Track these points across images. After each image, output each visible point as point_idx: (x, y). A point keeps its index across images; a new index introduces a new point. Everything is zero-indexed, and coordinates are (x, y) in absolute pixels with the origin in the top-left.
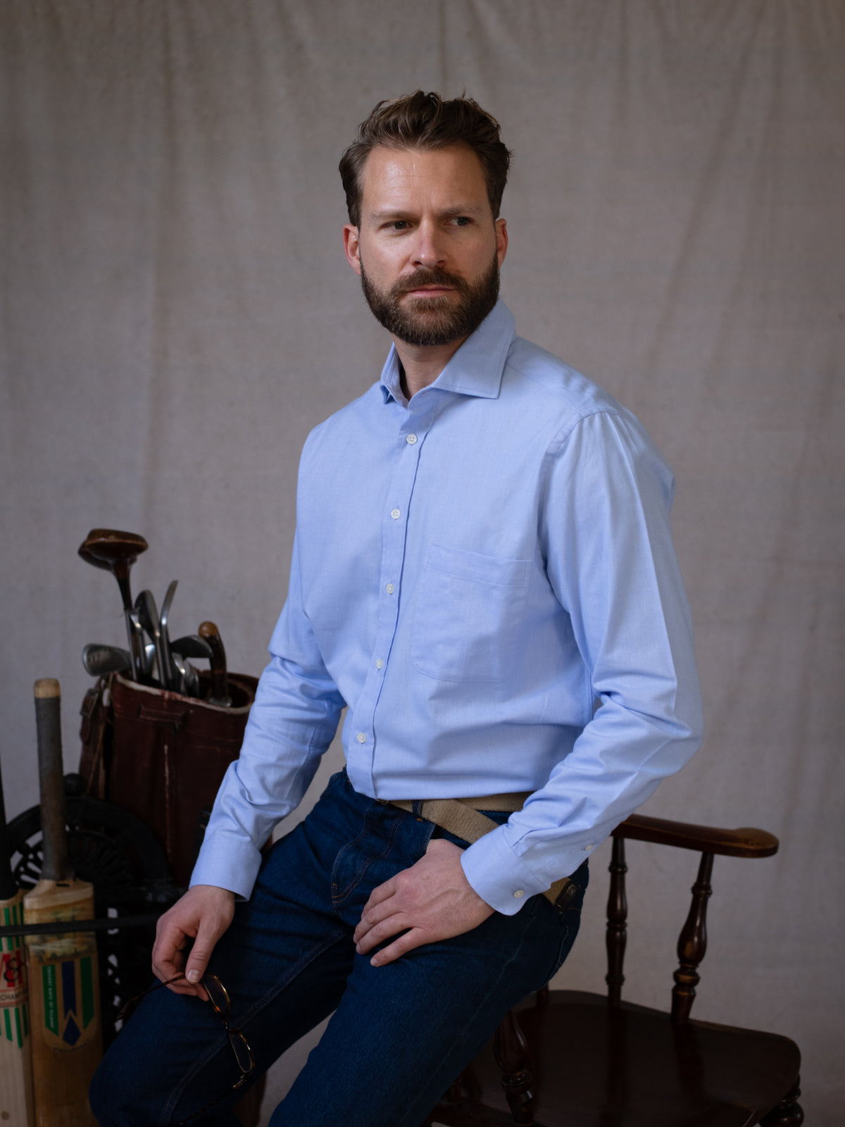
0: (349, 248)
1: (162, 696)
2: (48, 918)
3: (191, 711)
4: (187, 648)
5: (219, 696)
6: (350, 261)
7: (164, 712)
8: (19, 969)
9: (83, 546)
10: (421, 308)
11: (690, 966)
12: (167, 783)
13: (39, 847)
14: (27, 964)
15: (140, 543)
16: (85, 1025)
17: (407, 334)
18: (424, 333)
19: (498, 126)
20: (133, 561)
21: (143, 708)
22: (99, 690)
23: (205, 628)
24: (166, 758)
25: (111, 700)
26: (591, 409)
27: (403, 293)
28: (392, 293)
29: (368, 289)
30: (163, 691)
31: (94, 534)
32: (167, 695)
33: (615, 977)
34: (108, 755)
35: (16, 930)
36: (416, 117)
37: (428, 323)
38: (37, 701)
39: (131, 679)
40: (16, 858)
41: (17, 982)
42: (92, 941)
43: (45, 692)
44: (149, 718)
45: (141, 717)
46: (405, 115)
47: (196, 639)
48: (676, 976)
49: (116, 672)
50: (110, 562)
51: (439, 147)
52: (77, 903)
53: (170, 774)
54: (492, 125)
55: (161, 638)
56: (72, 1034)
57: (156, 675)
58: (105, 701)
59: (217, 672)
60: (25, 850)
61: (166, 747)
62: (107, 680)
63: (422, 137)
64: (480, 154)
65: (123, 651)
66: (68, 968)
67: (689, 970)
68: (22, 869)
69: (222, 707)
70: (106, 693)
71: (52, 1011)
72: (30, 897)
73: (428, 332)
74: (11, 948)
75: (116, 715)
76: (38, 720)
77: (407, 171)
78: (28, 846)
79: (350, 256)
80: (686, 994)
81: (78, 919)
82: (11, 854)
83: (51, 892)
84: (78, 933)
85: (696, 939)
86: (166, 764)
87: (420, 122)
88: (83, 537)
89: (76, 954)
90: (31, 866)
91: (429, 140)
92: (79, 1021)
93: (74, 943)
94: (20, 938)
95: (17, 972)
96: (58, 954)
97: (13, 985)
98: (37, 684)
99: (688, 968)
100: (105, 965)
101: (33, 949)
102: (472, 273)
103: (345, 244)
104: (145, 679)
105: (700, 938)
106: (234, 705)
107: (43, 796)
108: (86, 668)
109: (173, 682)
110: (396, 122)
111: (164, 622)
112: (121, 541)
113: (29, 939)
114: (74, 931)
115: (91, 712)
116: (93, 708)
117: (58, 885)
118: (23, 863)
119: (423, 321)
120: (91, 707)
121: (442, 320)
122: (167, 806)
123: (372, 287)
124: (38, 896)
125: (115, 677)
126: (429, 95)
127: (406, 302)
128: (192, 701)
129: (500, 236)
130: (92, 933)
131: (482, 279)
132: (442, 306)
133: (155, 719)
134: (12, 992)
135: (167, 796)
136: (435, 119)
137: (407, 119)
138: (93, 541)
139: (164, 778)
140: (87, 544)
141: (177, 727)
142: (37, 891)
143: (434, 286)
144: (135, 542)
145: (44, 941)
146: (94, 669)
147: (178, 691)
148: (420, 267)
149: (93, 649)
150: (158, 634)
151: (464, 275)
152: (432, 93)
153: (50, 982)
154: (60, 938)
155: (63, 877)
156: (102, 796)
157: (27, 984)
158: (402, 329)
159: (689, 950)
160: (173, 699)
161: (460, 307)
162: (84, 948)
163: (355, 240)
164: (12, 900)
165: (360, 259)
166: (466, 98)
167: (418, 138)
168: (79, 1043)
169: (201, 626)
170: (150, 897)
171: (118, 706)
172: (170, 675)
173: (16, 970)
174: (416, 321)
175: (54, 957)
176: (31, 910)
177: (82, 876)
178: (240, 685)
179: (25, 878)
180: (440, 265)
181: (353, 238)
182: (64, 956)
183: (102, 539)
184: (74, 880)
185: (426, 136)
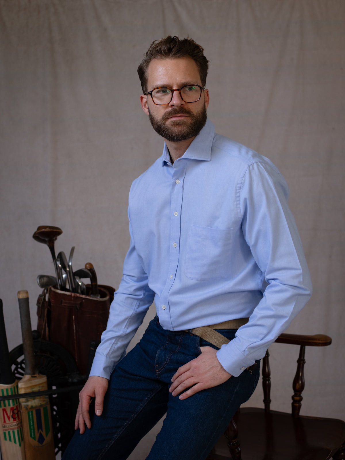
0: (143, 105)
1: (71, 295)
2: (29, 391)
3: (84, 301)
4: (81, 274)
5: (94, 294)
6: (144, 110)
7: (72, 302)
8: (17, 413)
9: (35, 233)
10: (175, 125)
11: (299, 393)
12: (75, 332)
13: (22, 362)
14: (21, 411)
15: (59, 231)
16: (47, 435)
17: (169, 136)
18: (177, 135)
19: (203, 49)
20: (56, 239)
21: (63, 301)
22: (44, 294)
23: (88, 266)
24: (74, 321)
25: (49, 299)
26: (252, 161)
27: (167, 119)
28: (162, 119)
29: (152, 119)
30: (71, 293)
31: (40, 228)
32: (73, 294)
33: (267, 400)
34: (49, 322)
35: (16, 396)
36: (168, 46)
37: (178, 130)
38: (19, 300)
39: (57, 289)
40: (13, 367)
41: (17, 419)
42: (48, 400)
43: (22, 296)
44: (66, 305)
45: (63, 304)
46: (164, 45)
47: (84, 270)
48: (293, 398)
49: (51, 287)
50: (47, 239)
51: (179, 57)
52: (40, 384)
53: (76, 328)
54: (200, 49)
55: (69, 271)
56: (41, 439)
57: (68, 287)
58: (47, 299)
59: (93, 284)
60: (17, 364)
61: (74, 317)
62: (47, 290)
63: (172, 54)
64: (196, 60)
65: (53, 277)
66: (38, 412)
67: (298, 395)
68: (16, 372)
69: (96, 298)
70: (47, 296)
71: (32, 430)
72: (21, 383)
73: (178, 135)
74: (14, 405)
75: (52, 304)
76: (20, 308)
77: (166, 67)
78: (18, 362)
79: (144, 108)
80: (297, 405)
81: (41, 390)
82: (11, 365)
83: (29, 380)
84: (41, 397)
85: (300, 382)
86: (74, 324)
87: (170, 47)
88: (35, 230)
89: (41, 406)
90: (20, 370)
91: (175, 55)
92: (44, 434)
93: (40, 401)
94: (17, 400)
95: (17, 415)
96: (34, 406)
97: (16, 420)
98: (19, 293)
99: (297, 394)
100: (53, 410)
101: (23, 404)
102: (196, 109)
103: (141, 103)
104: (63, 288)
105: (302, 381)
106: (101, 297)
107: (24, 340)
108: (39, 285)
109: (75, 289)
110: (160, 49)
111: (70, 264)
112: (51, 230)
113: (22, 400)
114: (40, 396)
115: (41, 304)
116: (42, 302)
117: (32, 377)
118: (16, 369)
119: (176, 130)
120: (41, 302)
121: (184, 129)
122: (75, 342)
123: (154, 118)
124: (24, 382)
125: (50, 289)
126: (174, 37)
127: (168, 123)
128: (84, 296)
129: (206, 96)
130: (47, 396)
131: (200, 112)
132: (184, 123)
133: (69, 305)
134: (15, 423)
135: (75, 337)
136: (176, 46)
137: (165, 47)
138: (40, 231)
139: (73, 329)
140: (37, 232)
141: (78, 308)
142: (23, 380)
143: (179, 115)
144: (57, 230)
145: (27, 401)
146: (42, 285)
147: (78, 293)
148: (173, 107)
149: (41, 277)
150: (68, 269)
151: (192, 110)
152: (175, 37)
153: (31, 418)
154: (34, 399)
155: (34, 374)
156: (47, 339)
157: (21, 419)
158: (167, 134)
159: (298, 386)
160: (76, 296)
161: (191, 124)
162: (44, 403)
163: (146, 101)
164: (13, 384)
165: (148, 108)
166: (189, 39)
167: (170, 54)
168: (44, 443)
169: (86, 265)
170: (70, 380)
171: (53, 300)
172: (74, 286)
173: (16, 414)
174: (173, 130)
175: (32, 407)
176: (22, 388)
177: (42, 373)
178: (102, 289)
179: (17, 375)
180: (182, 106)
181: (144, 100)
182: (36, 407)
183: (43, 230)
184: (39, 374)
185: (173, 53)
